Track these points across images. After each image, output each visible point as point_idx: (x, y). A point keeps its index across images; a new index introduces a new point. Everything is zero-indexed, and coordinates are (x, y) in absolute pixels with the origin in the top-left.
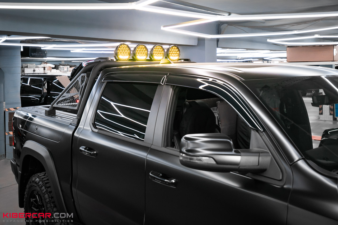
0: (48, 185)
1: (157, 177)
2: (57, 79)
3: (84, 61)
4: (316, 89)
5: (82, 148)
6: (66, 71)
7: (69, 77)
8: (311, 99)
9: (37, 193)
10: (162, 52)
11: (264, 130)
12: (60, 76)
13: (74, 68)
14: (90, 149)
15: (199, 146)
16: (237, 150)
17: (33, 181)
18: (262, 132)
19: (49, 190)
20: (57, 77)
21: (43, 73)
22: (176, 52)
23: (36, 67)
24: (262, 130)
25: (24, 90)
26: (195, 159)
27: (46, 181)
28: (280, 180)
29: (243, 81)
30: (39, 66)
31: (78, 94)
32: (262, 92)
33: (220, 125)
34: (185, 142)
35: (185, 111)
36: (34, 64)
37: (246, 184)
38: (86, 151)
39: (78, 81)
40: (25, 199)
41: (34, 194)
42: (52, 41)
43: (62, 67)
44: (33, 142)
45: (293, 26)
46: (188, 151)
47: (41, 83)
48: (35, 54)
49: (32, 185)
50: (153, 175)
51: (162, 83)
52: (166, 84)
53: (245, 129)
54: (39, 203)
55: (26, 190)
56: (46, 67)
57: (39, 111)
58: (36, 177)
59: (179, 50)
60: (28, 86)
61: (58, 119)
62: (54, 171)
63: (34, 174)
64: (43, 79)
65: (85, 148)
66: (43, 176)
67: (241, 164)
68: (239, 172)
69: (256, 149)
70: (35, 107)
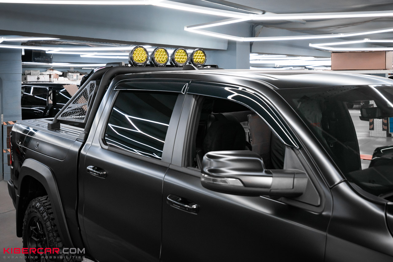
0: (50, 211)
1: (176, 202)
2: (64, 88)
3: (95, 67)
4: (366, 101)
5: (90, 168)
6: (75, 79)
7: (78, 86)
8: (359, 112)
9: (37, 220)
10: (185, 57)
11: (301, 147)
12: (68, 85)
13: (84, 75)
14: (99, 169)
15: (224, 165)
16: (268, 170)
17: (33, 207)
18: (298, 150)
19: (51, 216)
20: (64, 86)
21: (49, 81)
22: (202, 56)
23: (40, 74)
24: (298, 148)
25: (25, 101)
26: (219, 181)
27: (47, 207)
28: (318, 206)
29: (277, 90)
30: (44, 73)
31: (86, 105)
32: (300, 103)
33: (251, 142)
34: (207, 160)
35: (210, 124)
36: (38, 70)
37: (279, 210)
38: (94, 171)
39: (86, 90)
40: (24, 227)
41: (34, 221)
42: (58, 44)
43: (71, 75)
44: (33, 161)
45: (339, 28)
46: (210, 171)
47: (45, 93)
48: (38, 59)
49: (32, 211)
50: (171, 199)
51: (183, 92)
52: (187, 94)
53: (280, 147)
54: (40, 232)
55: (25, 216)
56: (52, 75)
57: (40, 125)
58: (37, 202)
59: (205, 54)
60: (31, 96)
61: (62, 134)
62: (57, 194)
63: (35, 198)
64: (48, 88)
65: (92, 168)
66: (44, 200)
67: (272, 186)
68: (270, 196)
69: (290, 170)
70: (37, 119)
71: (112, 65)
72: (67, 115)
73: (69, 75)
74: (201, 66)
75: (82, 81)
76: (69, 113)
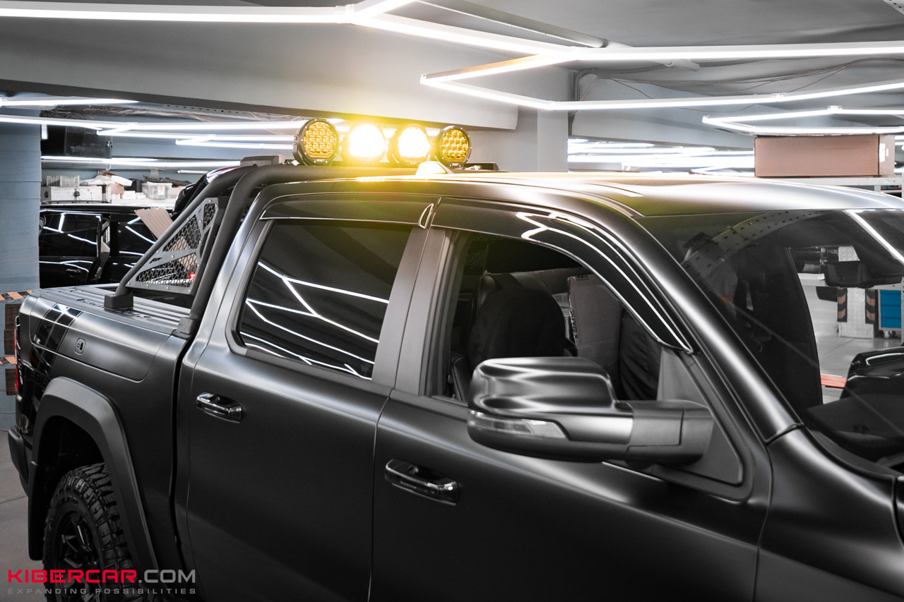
0: (108, 498)
1: (406, 476)
2: (137, 217)
3: (210, 169)
5: (204, 398)
6: (161, 196)
7: (170, 211)
9: (78, 520)
11: (697, 350)
12: (146, 208)
13: (185, 187)
14: (225, 401)
15: (520, 389)
16: (623, 402)
17: (68, 489)
18: (690, 355)
19: (112, 511)
20: (137, 212)
21: (101, 200)
22: (461, 143)
23: (81, 185)
24: (691, 351)
25: (48, 245)
26: (510, 426)
27: (103, 489)
28: (739, 485)
29: (640, 220)
30: (89, 182)
31: (194, 254)
32: (689, 250)
33: (575, 339)
34: (482, 380)
35: (482, 299)
36: (76, 176)
37: (646, 496)
38: (214, 405)
39: (196, 219)
40: (47, 537)
41: (71, 523)
42: (124, 114)
43: (152, 187)
44: (70, 382)
45: (772, 81)
46: (491, 403)
47: (94, 228)
48: (78, 148)
49: (66, 500)
50: (395, 469)
51: (423, 223)
52: (432, 227)
54: (85, 548)
55: (50, 511)
56: (109, 185)
57: (87, 299)
58: (77, 477)
59: (468, 138)
60: (59, 234)
61: (137, 320)
62: (127, 460)
63: (73, 469)
64: (99, 217)
65: (210, 399)
66: (95, 473)
67: (632, 439)
68: (627, 461)
69: (673, 401)
70: (77, 287)
71: (255, 162)
72: (151, 277)
73: (148, 186)
74: (458, 167)
75: (178, 199)
76: (154, 273)
